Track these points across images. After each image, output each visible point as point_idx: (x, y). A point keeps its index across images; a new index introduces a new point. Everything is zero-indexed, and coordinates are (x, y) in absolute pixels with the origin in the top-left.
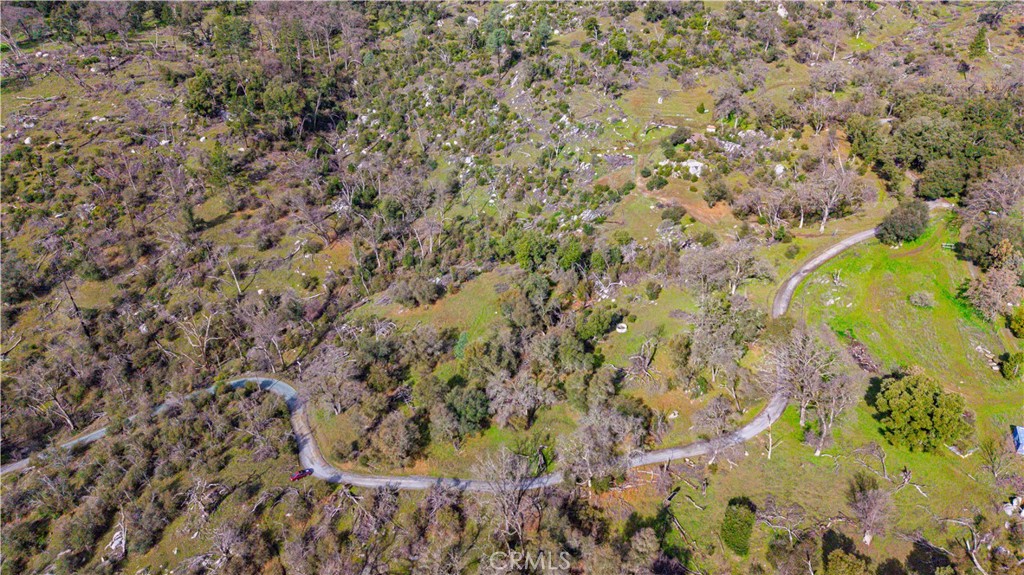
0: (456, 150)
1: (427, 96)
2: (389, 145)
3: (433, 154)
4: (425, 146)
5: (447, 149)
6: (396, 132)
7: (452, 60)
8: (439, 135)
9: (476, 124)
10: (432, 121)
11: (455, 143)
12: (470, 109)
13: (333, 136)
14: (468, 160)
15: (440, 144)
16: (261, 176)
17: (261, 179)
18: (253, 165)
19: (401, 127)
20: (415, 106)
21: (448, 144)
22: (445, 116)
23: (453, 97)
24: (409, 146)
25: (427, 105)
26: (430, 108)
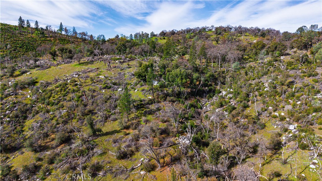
0: (283, 119)
1: (266, 85)
2: (234, 108)
3: (264, 119)
4: (259, 112)
5: (275, 117)
6: (241, 102)
7: (287, 69)
8: (270, 108)
9: (302, 104)
10: (267, 99)
11: (283, 114)
12: (297, 94)
13: (203, 101)
14: (291, 127)
15: (271, 113)
16: (151, 113)
17: (149, 114)
18: (150, 106)
19: (245, 100)
20: (257, 90)
21: (276, 114)
22: (277, 97)
23: (285, 87)
24: (247, 111)
25: (265, 90)
26: (267, 91)
